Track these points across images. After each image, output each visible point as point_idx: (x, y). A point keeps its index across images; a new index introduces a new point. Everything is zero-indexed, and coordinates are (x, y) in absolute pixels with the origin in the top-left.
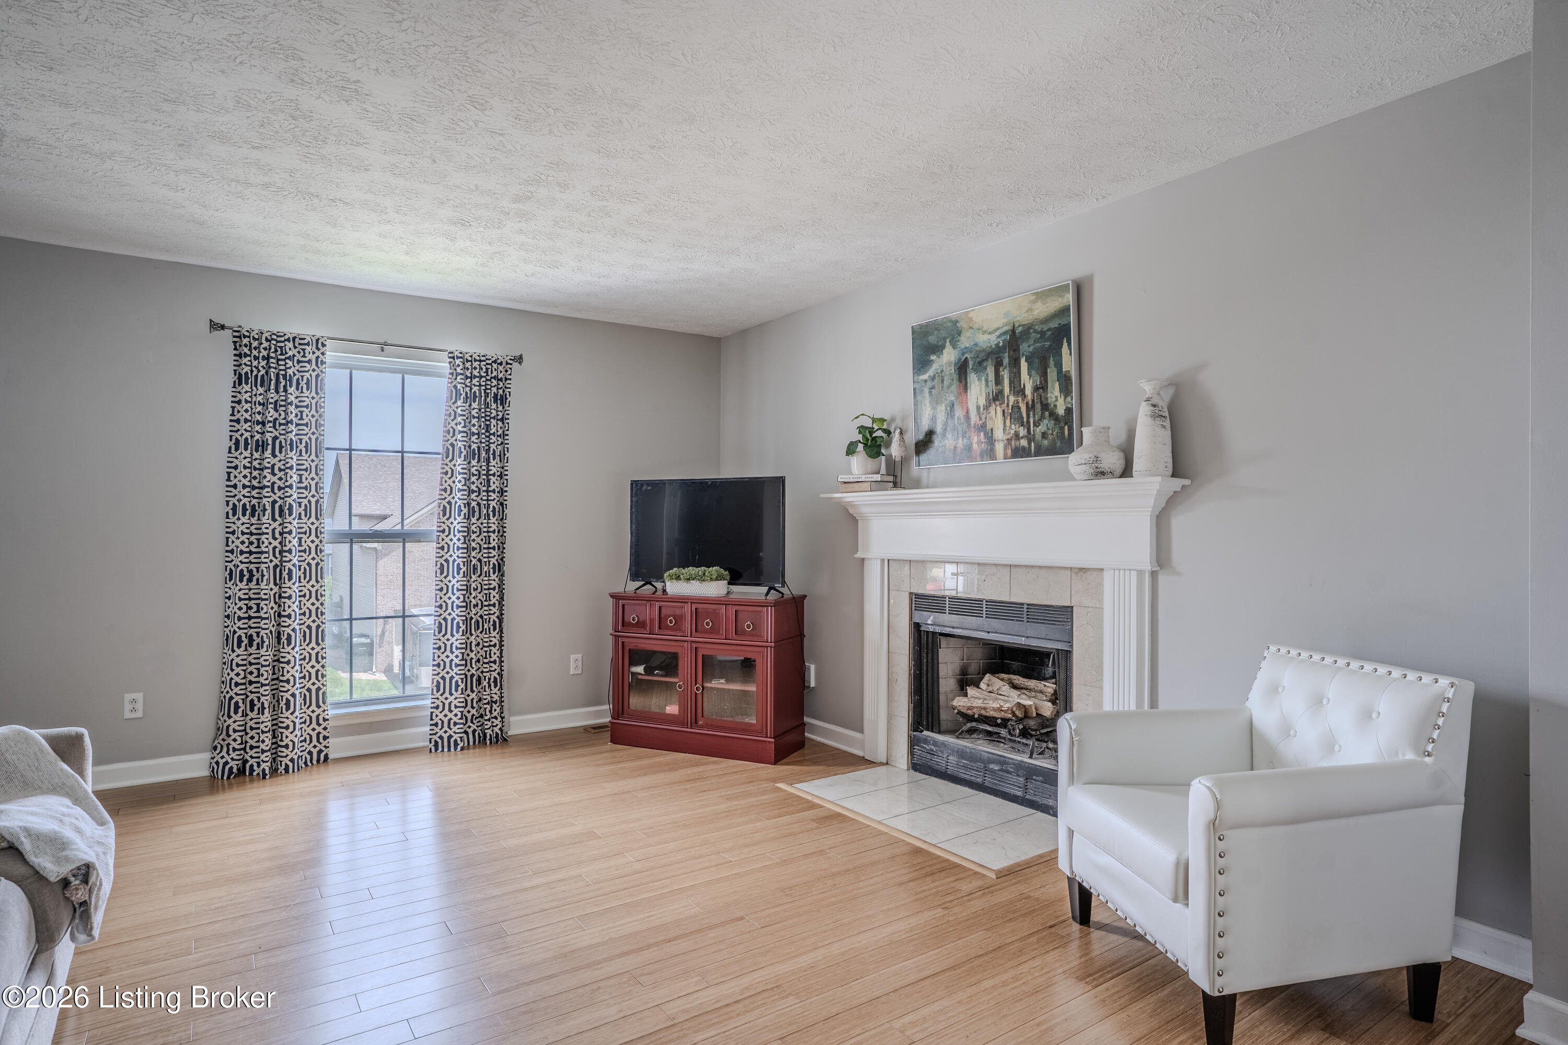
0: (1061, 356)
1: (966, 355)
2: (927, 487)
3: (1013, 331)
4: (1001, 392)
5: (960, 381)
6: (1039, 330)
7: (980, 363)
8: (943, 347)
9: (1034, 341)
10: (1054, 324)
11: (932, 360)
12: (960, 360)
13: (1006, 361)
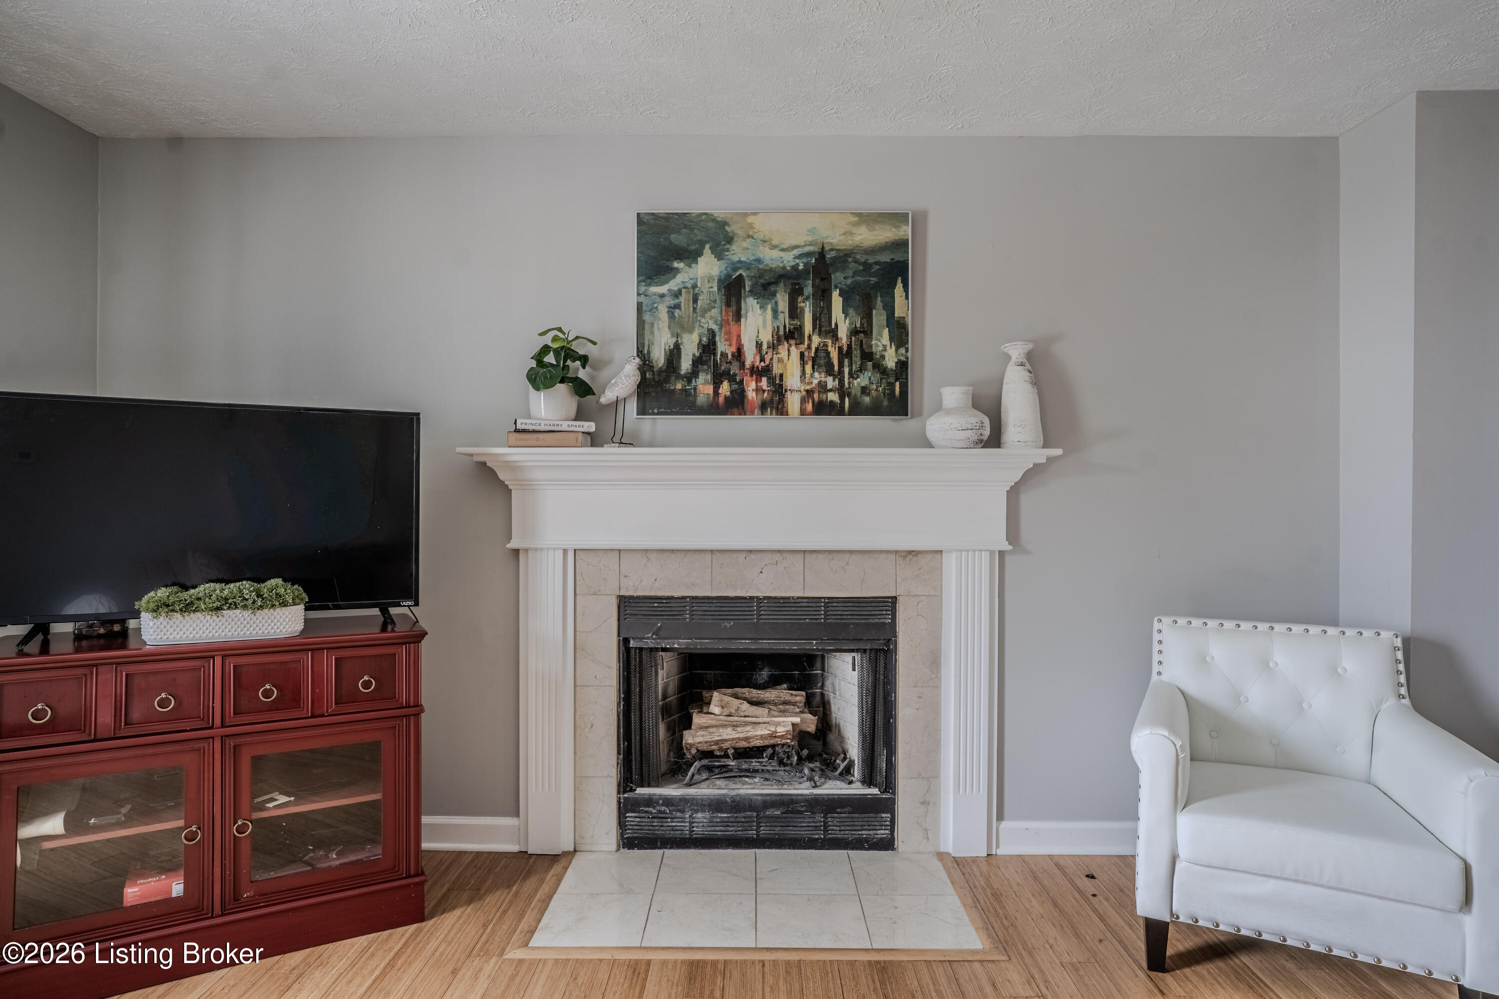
0: (893, 297)
1: (740, 272)
2: (651, 445)
3: (822, 255)
4: (800, 329)
5: (728, 305)
6: (863, 260)
7: (765, 286)
8: (698, 253)
9: (854, 273)
10: (885, 258)
11: (677, 269)
12: (729, 276)
13: (809, 290)
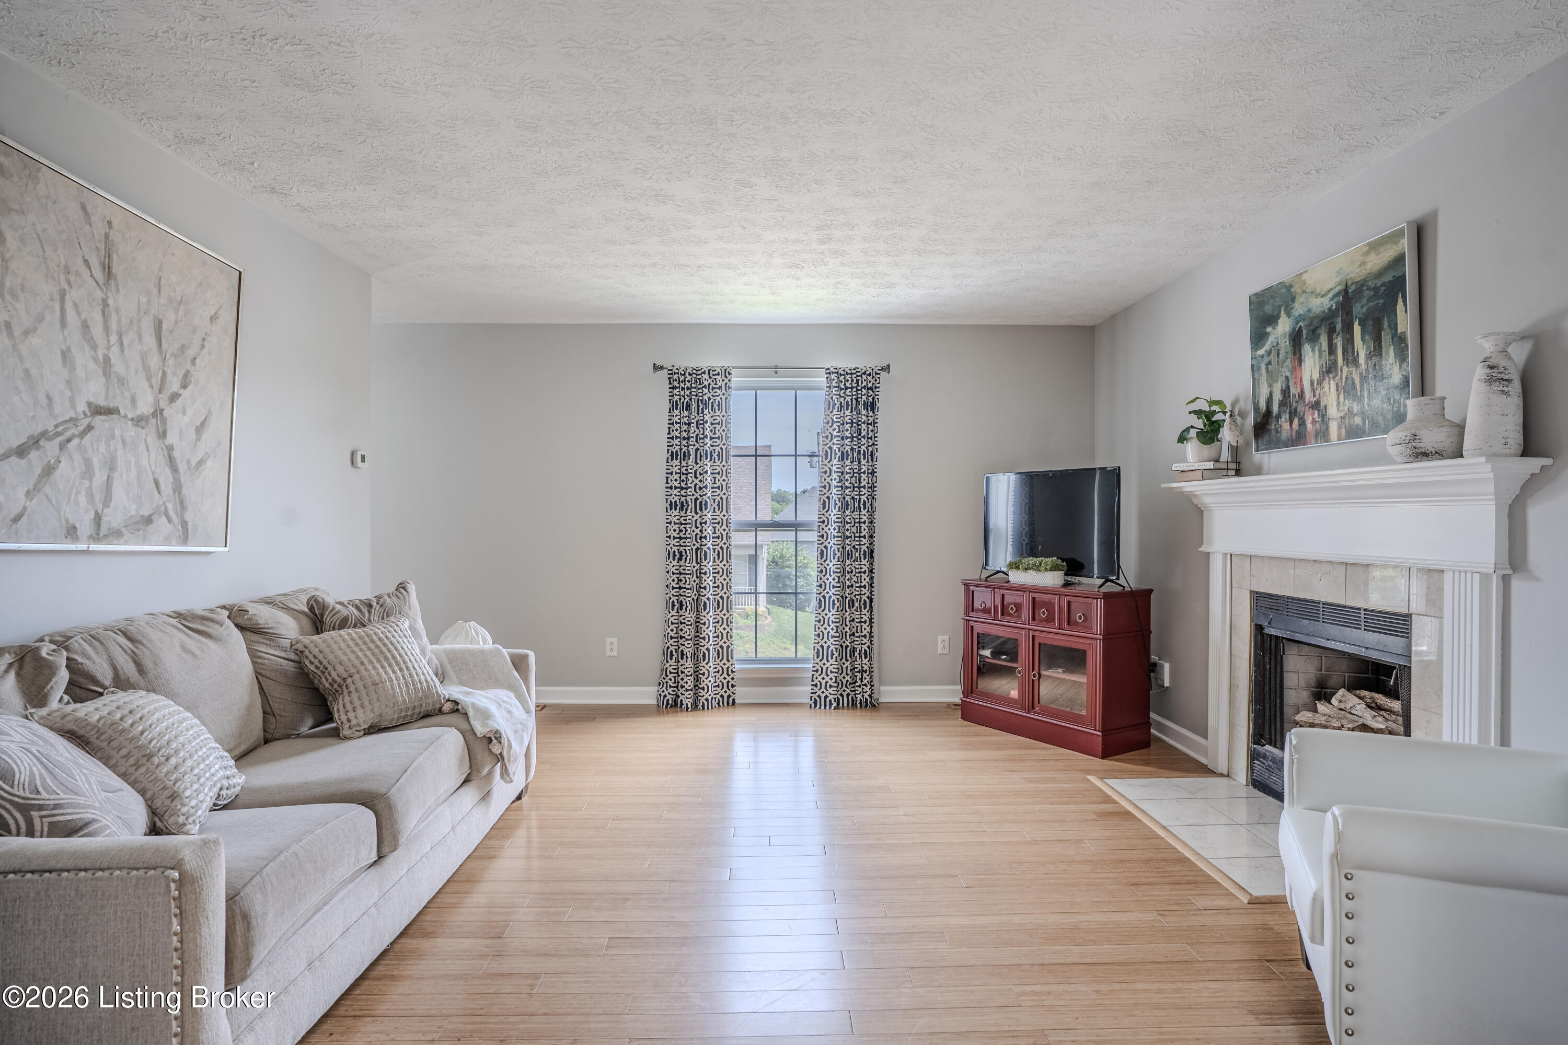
0: (1396, 315)
1: (1300, 324)
2: (1268, 474)
3: (1346, 291)
4: (1335, 362)
5: (1295, 354)
6: (1373, 286)
7: (1314, 331)
8: (1278, 317)
9: (1368, 301)
10: (1388, 278)
11: (1268, 333)
12: (1294, 329)
13: (1339, 326)
